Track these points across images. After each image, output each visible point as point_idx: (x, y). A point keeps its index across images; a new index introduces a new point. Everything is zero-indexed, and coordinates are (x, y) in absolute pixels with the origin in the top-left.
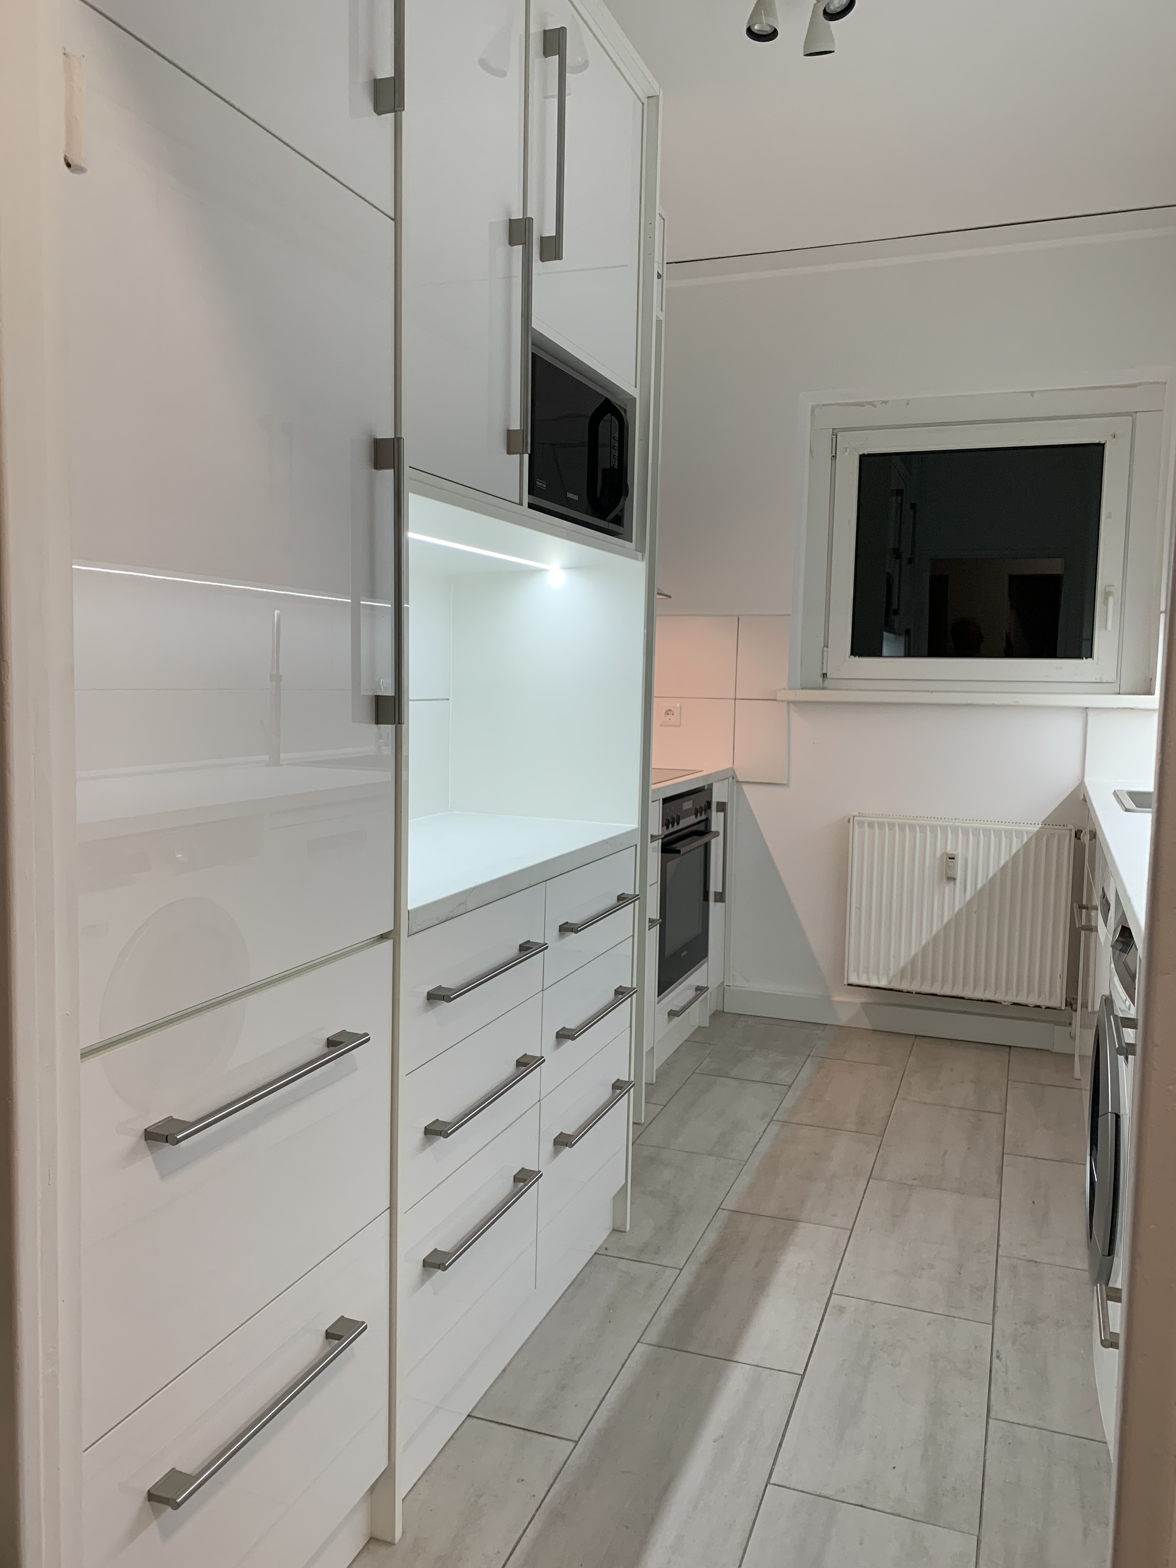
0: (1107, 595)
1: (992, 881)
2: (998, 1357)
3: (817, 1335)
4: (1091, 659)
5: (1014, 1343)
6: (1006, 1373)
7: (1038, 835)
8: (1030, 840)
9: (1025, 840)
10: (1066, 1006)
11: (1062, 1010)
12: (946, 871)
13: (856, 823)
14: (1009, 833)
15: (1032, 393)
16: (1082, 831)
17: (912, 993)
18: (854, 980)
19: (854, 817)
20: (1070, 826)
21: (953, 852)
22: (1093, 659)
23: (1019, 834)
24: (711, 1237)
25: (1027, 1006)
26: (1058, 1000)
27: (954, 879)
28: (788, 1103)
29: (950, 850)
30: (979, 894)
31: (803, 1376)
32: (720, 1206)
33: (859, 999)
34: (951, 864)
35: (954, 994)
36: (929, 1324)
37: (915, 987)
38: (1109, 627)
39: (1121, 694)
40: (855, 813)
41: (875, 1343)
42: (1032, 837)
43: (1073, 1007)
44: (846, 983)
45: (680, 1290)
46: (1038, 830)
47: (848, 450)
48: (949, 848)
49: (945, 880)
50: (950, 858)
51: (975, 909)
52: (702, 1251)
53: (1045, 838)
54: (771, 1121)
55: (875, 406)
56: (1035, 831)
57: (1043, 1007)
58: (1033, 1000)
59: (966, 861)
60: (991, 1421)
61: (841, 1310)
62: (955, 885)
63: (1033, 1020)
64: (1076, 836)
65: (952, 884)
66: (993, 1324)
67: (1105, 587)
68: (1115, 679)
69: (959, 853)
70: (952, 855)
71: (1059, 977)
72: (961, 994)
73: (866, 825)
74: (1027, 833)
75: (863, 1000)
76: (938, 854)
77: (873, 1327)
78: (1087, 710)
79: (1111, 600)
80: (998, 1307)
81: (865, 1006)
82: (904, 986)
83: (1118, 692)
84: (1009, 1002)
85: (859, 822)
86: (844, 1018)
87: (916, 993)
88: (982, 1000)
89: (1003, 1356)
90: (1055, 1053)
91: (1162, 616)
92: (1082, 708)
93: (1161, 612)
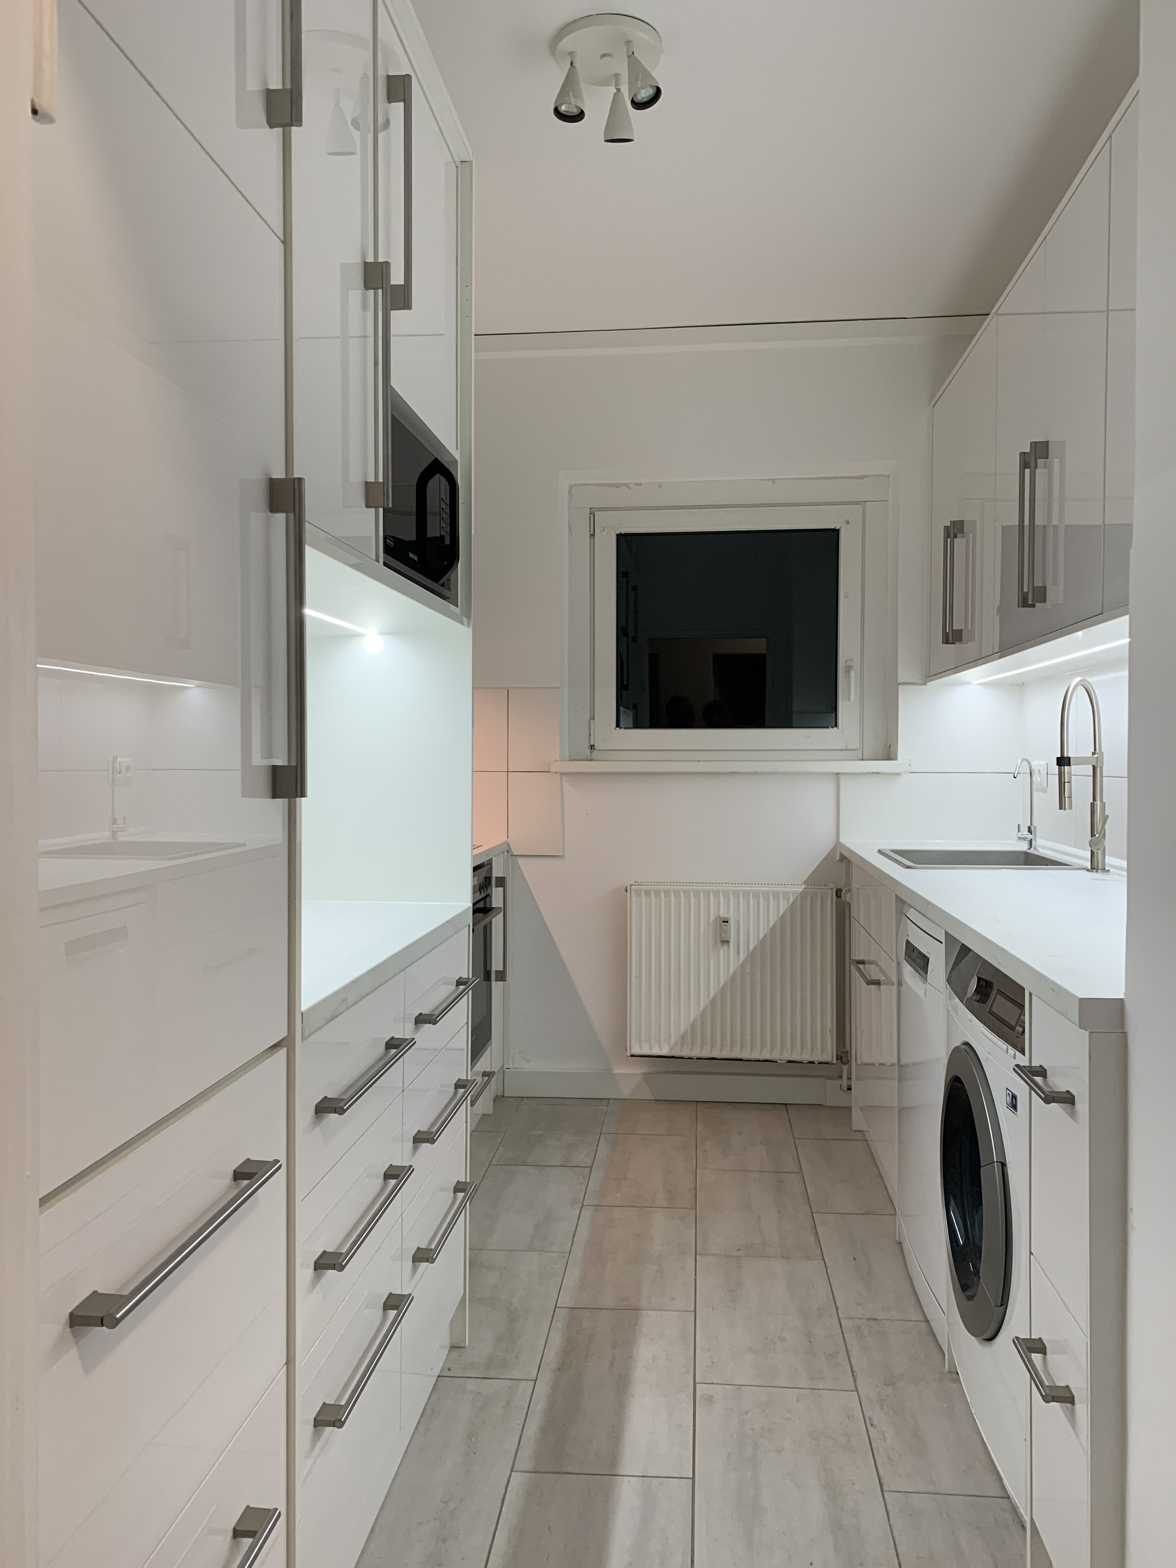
0: (848, 669)
1: (762, 942)
2: (872, 1425)
3: (694, 1431)
4: (836, 728)
5: (882, 1409)
6: (885, 1440)
7: (803, 895)
8: (795, 900)
9: (791, 901)
10: (837, 1059)
11: (833, 1064)
12: (721, 935)
13: (633, 892)
14: (776, 895)
15: (773, 481)
16: (842, 891)
17: (693, 1059)
18: (636, 1050)
19: (631, 885)
20: (832, 886)
21: (726, 916)
22: (839, 728)
23: (786, 895)
24: (557, 1339)
25: (801, 1062)
26: (829, 1055)
27: (728, 942)
28: (595, 1184)
29: (723, 913)
30: (751, 956)
31: (693, 1478)
32: (556, 1304)
33: (639, 1069)
34: (724, 927)
35: (733, 1056)
36: (798, 1401)
37: (696, 1053)
38: (852, 698)
39: (865, 760)
40: (632, 882)
41: (753, 1430)
42: (797, 898)
43: (843, 1061)
44: (629, 1055)
45: (540, 1405)
46: (802, 891)
47: (606, 529)
48: (722, 912)
49: (719, 943)
50: (724, 922)
51: (748, 970)
52: (552, 1356)
53: (809, 897)
54: (582, 1207)
55: (629, 487)
56: (800, 892)
57: (816, 1063)
58: (806, 1057)
59: (738, 922)
60: (887, 1495)
61: (710, 1399)
62: (729, 947)
63: (804, 1076)
64: (836, 895)
65: (726, 947)
66: (857, 1390)
67: (846, 662)
68: (858, 746)
69: (731, 916)
70: (725, 918)
71: (829, 1031)
72: (739, 1057)
73: (643, 893)
74: (793, 893)
75: (644, 1071)
76: (712, 919)
77: (746, 1413)
78: (839, 775)
79: (853, 674)
80: (856, 1372)
81: (646, 1076)
82: (685, 1053)
83: (861, 758)
84: (784, 1060)
85: (635, 890)
86: (625, 1090)
87: (697, 1059)
88: (759, 1061)
89: (875, 1422)
90: (828, 1107)
91: (900, 687)
92: (834, 773)
93: (899, 684)
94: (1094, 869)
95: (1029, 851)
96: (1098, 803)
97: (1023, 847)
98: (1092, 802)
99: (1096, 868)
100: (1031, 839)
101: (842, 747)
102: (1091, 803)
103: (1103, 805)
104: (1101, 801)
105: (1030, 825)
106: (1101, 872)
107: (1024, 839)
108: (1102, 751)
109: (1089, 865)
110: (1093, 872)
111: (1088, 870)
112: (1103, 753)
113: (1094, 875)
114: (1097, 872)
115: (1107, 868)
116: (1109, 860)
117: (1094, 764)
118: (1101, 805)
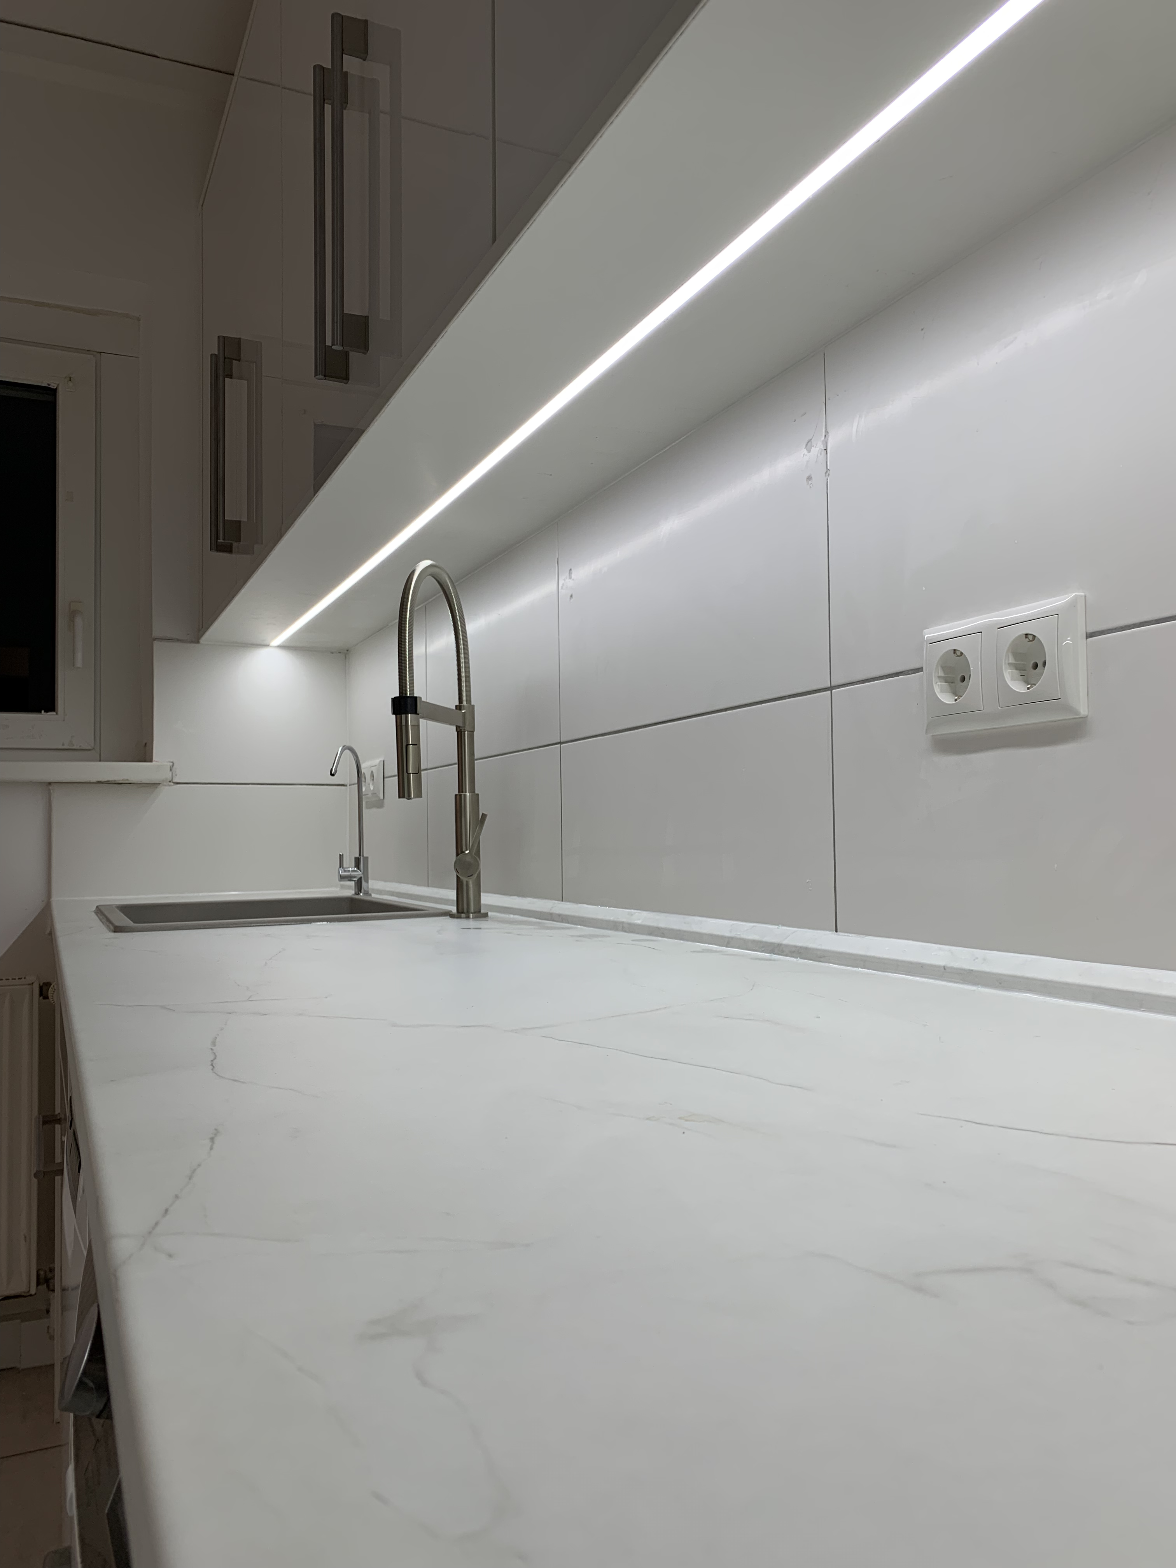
0: (73, 614)
4: (54, 713)
11: (31, 1295)
16: (51, 985)
20: (31, 978)
22: (57, 714)
26: (21, 1279)
38: (79, 663)
39: (102, 760)
64: (41, 994)
67: (70, 605)
68: (93, 745)
78: (50, 784)
79: (79, 621)
83: (98, 757)
90: (24, 1370)
91: (156, 644)
92: (41, 783)
93: (155, 639)
94: (463, 913)
95: (357, 897)
96: (468, 794)
97: (347, 890)
98: (457, 793)
99: (465, 911)
100: (361, 878)
101: (63, 745)
102: (456, 795)
103: (476, 798)
104: (472, 790)
105: (357, 856)
106: (473, 918)
107: (350, 878)
108: (472, 704)
109: (454, 909)
110: (460, 917)
111: (452, 916)
112: (473, 706)
113: (463, 923)
114: (468, 917)
115: (482, 911)
116: (487, 899)
117: (460, 724)
118: (471, 797)
